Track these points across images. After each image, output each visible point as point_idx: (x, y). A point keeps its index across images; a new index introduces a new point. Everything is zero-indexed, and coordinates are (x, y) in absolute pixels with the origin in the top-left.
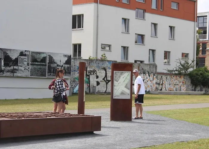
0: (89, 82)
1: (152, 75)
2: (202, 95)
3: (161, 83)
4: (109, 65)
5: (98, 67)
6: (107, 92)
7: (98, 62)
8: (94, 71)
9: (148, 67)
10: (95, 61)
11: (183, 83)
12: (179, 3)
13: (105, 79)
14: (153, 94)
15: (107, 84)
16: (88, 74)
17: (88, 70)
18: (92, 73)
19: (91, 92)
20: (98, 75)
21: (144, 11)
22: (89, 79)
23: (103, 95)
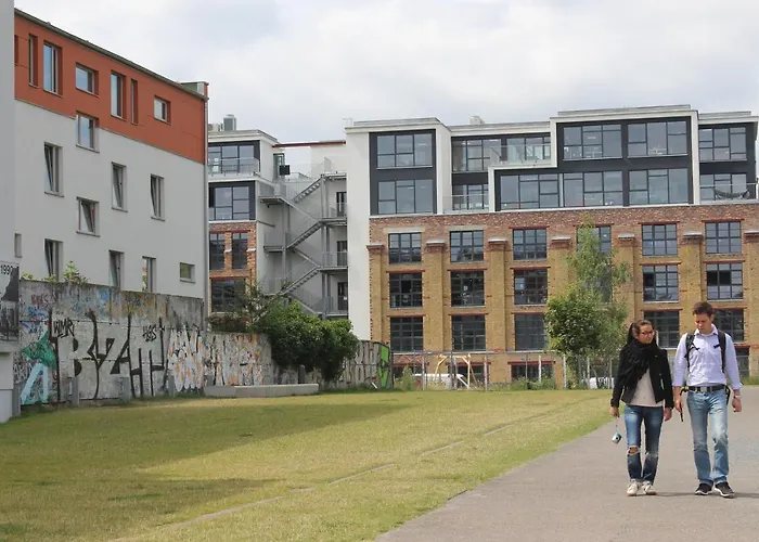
0: (58, 362)
1: (194, 334)
2: (312, 395)
3: (213, 361)
4: (102, 302)
5: (77, 308)
6: (99, 396)
7: (76, 292)
8: (68, 324)
9: (187, 309)
10: (68, 288)
11: (257, 357)
12: (168, 103)
13: (94, 351)
14: (216, 398)
15: (98, 366)
16: (53, 335)
17: (54, 319)
18: (64, 332)
19: (62, 399)
20: (77, 338)
21: (91, 122)
22: (56, 352)
23: (90, 406)
